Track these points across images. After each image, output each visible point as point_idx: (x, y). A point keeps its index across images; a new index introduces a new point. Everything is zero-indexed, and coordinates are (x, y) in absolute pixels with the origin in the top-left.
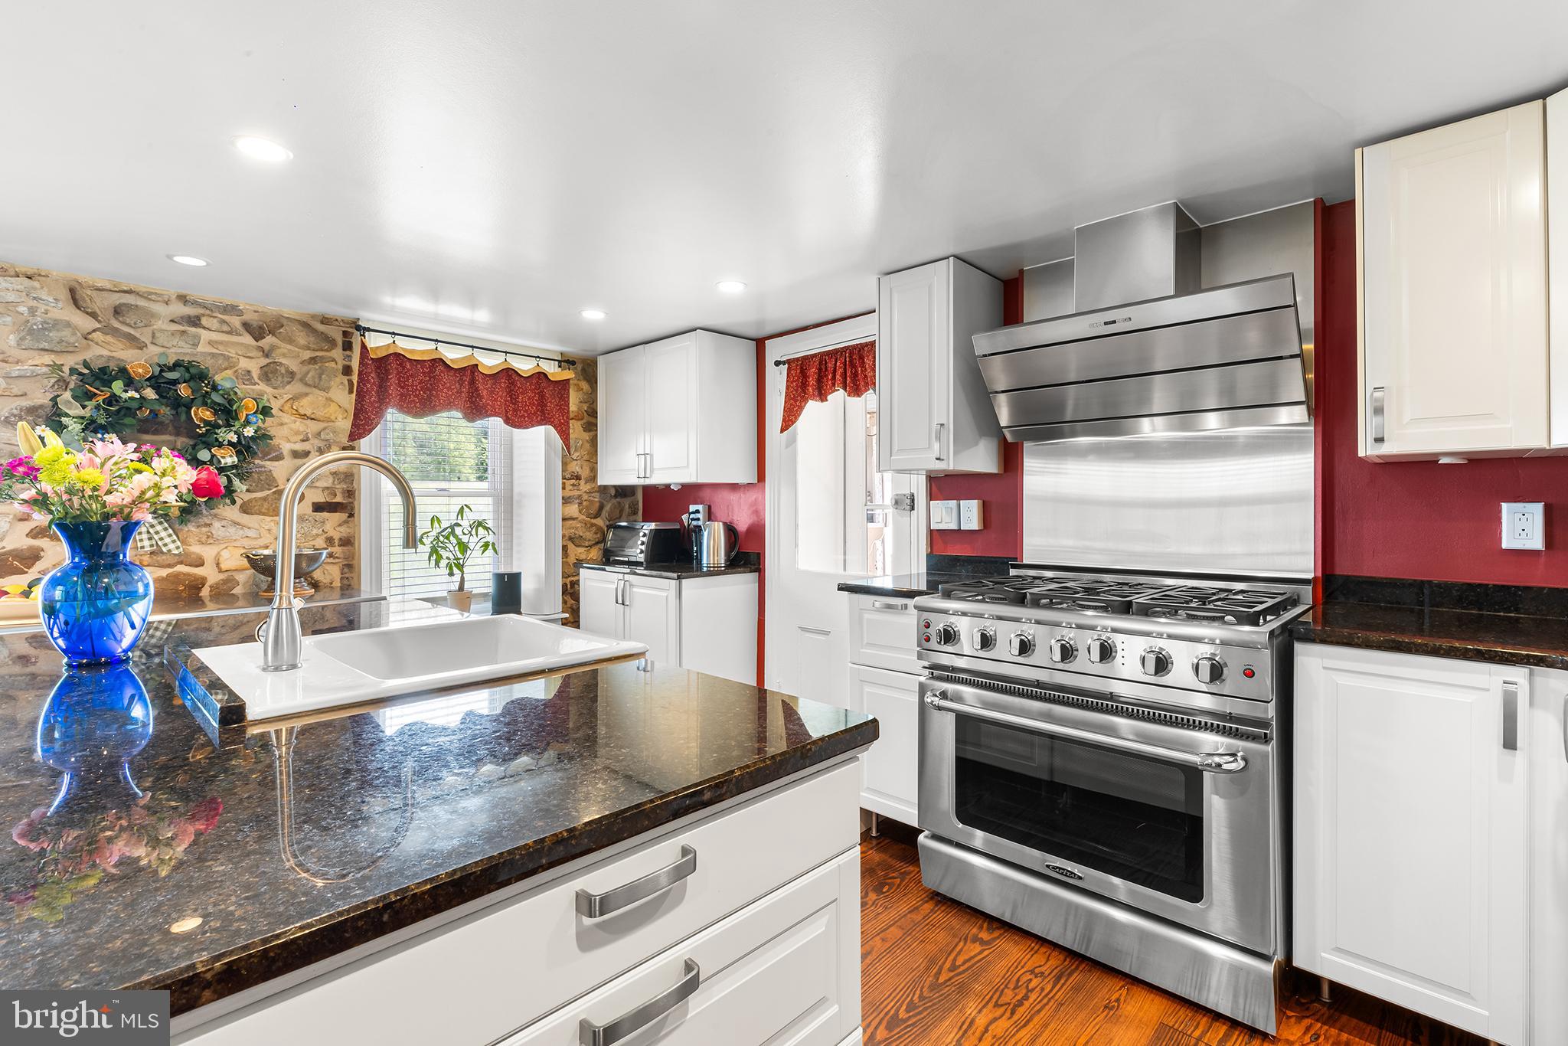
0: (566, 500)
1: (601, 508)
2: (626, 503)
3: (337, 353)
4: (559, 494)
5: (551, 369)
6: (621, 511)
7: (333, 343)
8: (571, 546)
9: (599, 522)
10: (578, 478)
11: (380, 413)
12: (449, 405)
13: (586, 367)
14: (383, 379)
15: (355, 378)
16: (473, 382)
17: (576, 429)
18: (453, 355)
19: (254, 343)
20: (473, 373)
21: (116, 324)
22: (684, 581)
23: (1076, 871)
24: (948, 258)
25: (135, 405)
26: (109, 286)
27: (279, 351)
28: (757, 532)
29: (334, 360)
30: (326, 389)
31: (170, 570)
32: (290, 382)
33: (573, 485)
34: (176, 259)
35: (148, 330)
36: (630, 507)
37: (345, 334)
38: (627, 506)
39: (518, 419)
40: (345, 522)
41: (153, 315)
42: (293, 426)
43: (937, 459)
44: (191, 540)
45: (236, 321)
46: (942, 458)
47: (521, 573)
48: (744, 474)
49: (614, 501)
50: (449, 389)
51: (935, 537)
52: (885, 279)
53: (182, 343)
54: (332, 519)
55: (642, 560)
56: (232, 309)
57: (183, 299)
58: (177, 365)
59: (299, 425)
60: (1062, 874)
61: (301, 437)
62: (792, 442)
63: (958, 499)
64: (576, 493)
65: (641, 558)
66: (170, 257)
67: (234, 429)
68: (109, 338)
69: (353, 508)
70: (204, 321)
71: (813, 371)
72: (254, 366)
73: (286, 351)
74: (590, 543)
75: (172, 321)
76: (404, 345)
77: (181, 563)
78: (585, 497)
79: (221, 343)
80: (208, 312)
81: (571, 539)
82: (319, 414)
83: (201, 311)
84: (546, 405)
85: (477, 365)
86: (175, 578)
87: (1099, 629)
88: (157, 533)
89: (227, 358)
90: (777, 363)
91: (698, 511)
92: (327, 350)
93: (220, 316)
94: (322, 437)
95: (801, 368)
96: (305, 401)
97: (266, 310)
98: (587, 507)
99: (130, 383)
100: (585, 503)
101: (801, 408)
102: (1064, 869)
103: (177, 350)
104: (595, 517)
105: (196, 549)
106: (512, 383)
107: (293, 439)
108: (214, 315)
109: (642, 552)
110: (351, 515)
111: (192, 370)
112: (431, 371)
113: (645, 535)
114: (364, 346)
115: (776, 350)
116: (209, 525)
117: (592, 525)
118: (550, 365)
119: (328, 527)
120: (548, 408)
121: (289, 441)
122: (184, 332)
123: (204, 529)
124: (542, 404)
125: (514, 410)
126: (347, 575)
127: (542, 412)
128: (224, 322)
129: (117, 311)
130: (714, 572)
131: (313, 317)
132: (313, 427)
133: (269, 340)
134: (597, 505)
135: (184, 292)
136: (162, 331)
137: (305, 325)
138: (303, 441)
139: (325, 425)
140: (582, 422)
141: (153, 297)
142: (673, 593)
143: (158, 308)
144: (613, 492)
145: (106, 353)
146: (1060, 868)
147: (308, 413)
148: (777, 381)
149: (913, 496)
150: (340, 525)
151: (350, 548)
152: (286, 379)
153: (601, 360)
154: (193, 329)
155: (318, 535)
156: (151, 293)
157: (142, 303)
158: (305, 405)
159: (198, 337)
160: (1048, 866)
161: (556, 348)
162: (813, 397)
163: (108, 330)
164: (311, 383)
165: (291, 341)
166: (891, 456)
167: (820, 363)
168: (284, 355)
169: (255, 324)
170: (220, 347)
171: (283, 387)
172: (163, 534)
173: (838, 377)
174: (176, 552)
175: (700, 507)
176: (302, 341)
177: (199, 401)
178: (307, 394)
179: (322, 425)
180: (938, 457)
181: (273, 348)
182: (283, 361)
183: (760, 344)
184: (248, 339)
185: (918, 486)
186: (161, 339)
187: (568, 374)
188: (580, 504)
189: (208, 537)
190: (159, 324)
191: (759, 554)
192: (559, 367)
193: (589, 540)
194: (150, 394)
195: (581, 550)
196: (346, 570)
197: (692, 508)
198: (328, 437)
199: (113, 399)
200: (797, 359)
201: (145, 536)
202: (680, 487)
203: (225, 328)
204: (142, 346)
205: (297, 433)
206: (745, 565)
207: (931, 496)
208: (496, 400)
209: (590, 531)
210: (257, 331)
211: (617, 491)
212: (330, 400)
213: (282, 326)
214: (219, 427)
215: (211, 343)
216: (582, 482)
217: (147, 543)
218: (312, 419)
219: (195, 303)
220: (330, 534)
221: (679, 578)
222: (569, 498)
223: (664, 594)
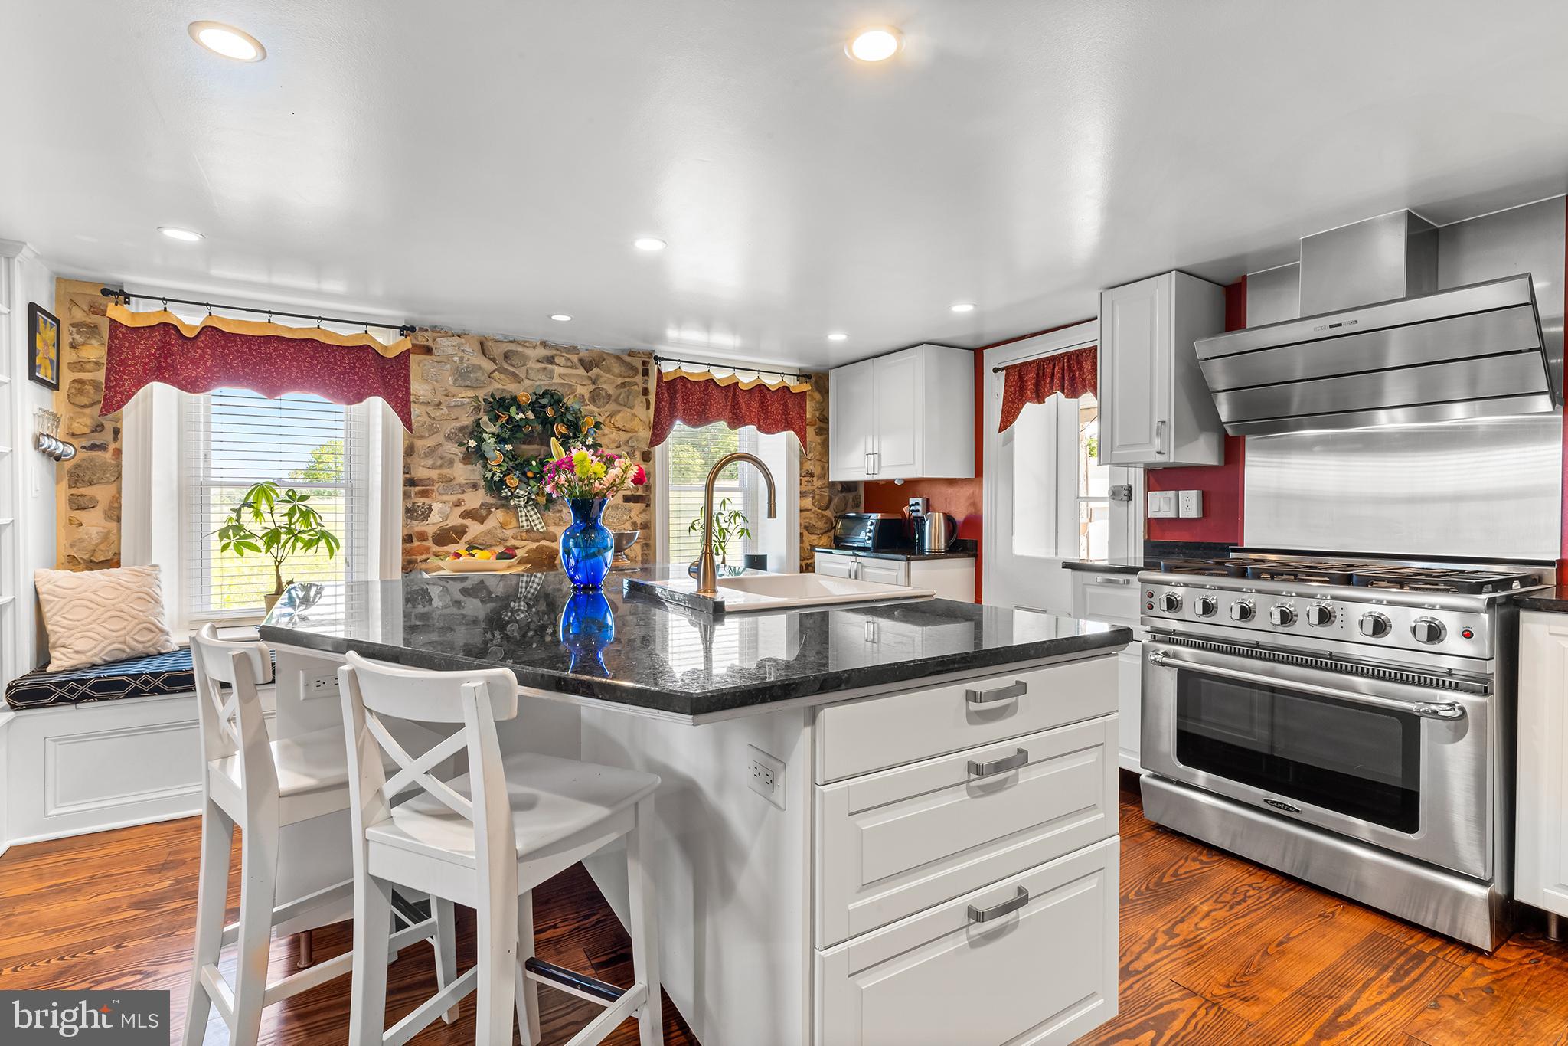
0: (803, 495)
1: (830, 501)
2: (850, 497)
3: (639, 378)
4: (798, 489)
5: (791, 382)
6: (846, 505)
7: (636, 370)
8: (806, 533)
9: (828, 513)
10: (812, 475)
11: (671, 424)
12: (718, 417)
13: (818, 379)
14: (673, 398)
15: (652, 398)
16: (735, 396)
17: (811, 431)
18: (720, 375)
19: (585, 374)
20: (734, 389)
21: (506, 366)
22: (912, 562)
23: (1295, 806)
24: (1170, 272)
25: (522, 423)
26: (502, 339)
27: (602, 379)
28: (974, 522)
29: (637, 384)
30: (632, 408)
31: (538, 544)
32: (607, 403)
33: (808, 481)
34: (553, 317)
35: (524, 368)
36: (853, 501)
37: (644, 363)
38: (851, 500)
39: (768, 426)
40: (644, 511)
41: (525, 358)
42: (611, 436)
43: (1158, 453)
44: (550, 522)
45: (575, 358)
46: (1162, 451)
47: (766, 556)
48: (960, 468)
49: (841, 495)
50: (718, 403)
51: (1153, 525)
52: (1107, 294)
53: (544, 377)
54: (637, 507)
55: (870, 546)
56: (573, 349)
57: (544, 344)
58: (545, 394)
59: (614, 435)
60: (1280, 807)
61: (616, 445)
62: (1009, 440)
63: (1177, 489)
64: (810, 488)
65: (869, 543)
66: (550, 317)
67: (579, 439)
68: (502, 376)
69: (649, 500)
70: (557, 360)
71: (1031, 376)
72: (584, 391)
73: (606, 379)
74: (822, 531)
75: (538, 361)
76: (688, 369)
77: (544, 539)
78: (817, 492)
79: (566, 375)
80: (559, 353)
81: (806, 527)
82: (628, 426)
83: (554, 352)
84: (789, 414)
85: (738, 383)
86: (540, 549)
87: (1318, 596)
88: (531, 516)
89: (570, 386)
90: (996, 370)
91: (917, 504)
92: (632, 377)
93: (566, 355)
94: (630, 444)
95: (1020, 373)
96: (618, 417)
97: (593, 348)
98: (819, 500)
99: (520, 409)
100: (817, 497)
101: (1019, 410)
102: (1282, 804)
103: (542, 383)
104: (825, 510)
105: (552, 529)
106: (764, 397)
107: (611, 446)
108: (563, 354)
109: (869, 539)
110: (648, 505)
111: (555, 397)
112: (705, 390)
113: (872, 524)
114: (659, 372)
115: (993, 359)
116: (560, 511)
117: (823, 516)
118: (791, 379)
119: (633, 514)
120: (791, 416)
121: (608, 448)
122: (545, 368)
123: (558, 515)
124: (786, 413)
125: (765, 419)
126: (645, 552)
127: (786, 419)
128: (568, 359)
129: (506, 356)
130: (935, 556)
131: (623, 351)
132: (624, 436)
133: (595, 371)
134: (827, 498)
135: (545, 339)
136: (532, 368)
137: (618, 358)
138: (617, 447)
139: (631, 435)
140: (815, 427)
141: (527, 344)
142: (902, 573)
143: (529, 352)
144: (839, 488)
145: (500, 386)
146: (1278, 803)
147: (621, 426)
148: (995, 388)
149: (1131, 487)
150: (641, 513)
151: (647, 530)
152: (605, 401)
153: (833, 374)
154: (550, 366)
155: (627, 520)
156: (526, 342)
157: (520, 349)
158: (619, 420)
159: (552, 372)
160: (1266, 801)
161: (795, 364)
162: (1031, 400)
163: (502, 371)
164: (622, 402)
165: (609, 371)
166: (1112, 451)
167: (1038, 369)
168: (605, 382)
169: (587, 359)
170: (567, 379)
171: (604, 406)
172: (535, 517)
173: (1056, 380)
174: (542, 530)
175: (919, 500)
176: (616, 371)
177: (559, 420)
178: (619, 412)
179: (628, 435)
180: (1159, 450)
181: (598, 377)
182: (604, 386)
183: (978, 353)
184: (581, 371)
185: (1136, 478)
186: (532, 374)
187: (806, 387)
188: (813, 498)
189: (560, 520)
190: (532, 364)
191: (976, 542)
192: (798, 380)
193: (821, 529)
194: (531, 415)
195: (814, 537)
196: (645, 548)
197: (912, 501)
198: (633, 444)
199: (511, 419)
200: (1016, 366)
201: (524, 519)
202: (903, 482)
203: (569, 364)
204: (520, 381)
205: (613, 442)
206: (962, 551)
207: (1149, 487)
208: (752, 411)
209: (820, 521)
210: (587, 365)
211: (843, 486)
212: (634, 415)
213: (604, 360)
214: (570, 438)
215: (560, 376)
216: (815, 479)
217: (525, 524)
218: (623, 430)
219: (551, 347)
220: (635, 519)
221: (908, 559)
222: (805, 492)
223: (895, 574)
